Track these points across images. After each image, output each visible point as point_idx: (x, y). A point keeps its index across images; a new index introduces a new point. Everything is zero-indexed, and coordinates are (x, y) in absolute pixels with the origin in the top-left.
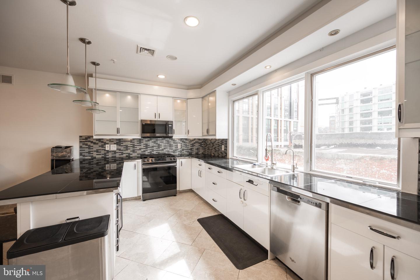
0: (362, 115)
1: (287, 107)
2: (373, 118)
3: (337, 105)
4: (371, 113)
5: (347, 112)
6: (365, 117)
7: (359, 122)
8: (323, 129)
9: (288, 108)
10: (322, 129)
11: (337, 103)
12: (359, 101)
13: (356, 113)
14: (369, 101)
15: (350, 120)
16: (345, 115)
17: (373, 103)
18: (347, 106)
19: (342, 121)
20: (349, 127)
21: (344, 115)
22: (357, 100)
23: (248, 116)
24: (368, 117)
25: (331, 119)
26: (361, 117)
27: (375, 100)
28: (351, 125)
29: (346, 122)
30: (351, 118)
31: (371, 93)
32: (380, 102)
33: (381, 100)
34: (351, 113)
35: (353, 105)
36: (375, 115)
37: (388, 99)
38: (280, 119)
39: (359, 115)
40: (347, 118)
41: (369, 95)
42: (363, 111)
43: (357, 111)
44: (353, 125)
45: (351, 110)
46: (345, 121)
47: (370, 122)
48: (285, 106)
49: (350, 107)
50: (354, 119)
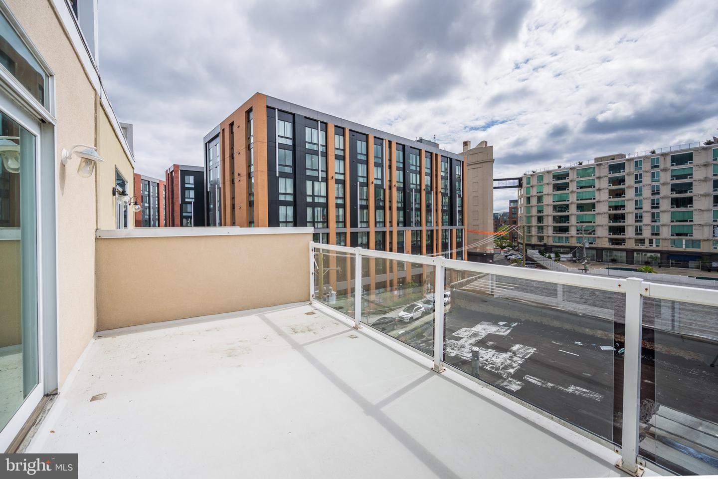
0: (555, 207)
1: (445, 207)
2: (570, 213)
3: (520, 188)
4: (567, 206)
5: (534, 201)
6: (559, 211)
7: (550, 219)
8: (500, 215)
9: (448, 209)
10: (499, 217)
11: (520, 185)
12: (551, 187)
13: (548, 205)
14: (564, 187)
15: (539, 214)
16: (532, 206)
17: (570, 190)
18: (534, 192)
19: (527, 215)
20: (538, 225)
21: (529, 207)
22: (548, 184)
23: (383, 229)
24: (564, 212)
25: (512, 205)
26: (553, 210)
27: (573, 187)
28: (540, 223)
29: (533, 218)
30: (540, 211)
31: (567, 175)
32: (579, 190)
33: (581, 188)
34: (540, 204)
35: (542, 192)
36: (573, 209)
37: (590, 187)
38: (435, 228)
39: (551, 209)
40: (534, 212)
41: (565, 178)
42: (556, 202)
43: (548, 200)
44: (543, 223)
45: (540, 199)
46: (532, 216)
47: (567, 218)
48: (443, 206)
49: (539, 194)
50: (545, 213)
